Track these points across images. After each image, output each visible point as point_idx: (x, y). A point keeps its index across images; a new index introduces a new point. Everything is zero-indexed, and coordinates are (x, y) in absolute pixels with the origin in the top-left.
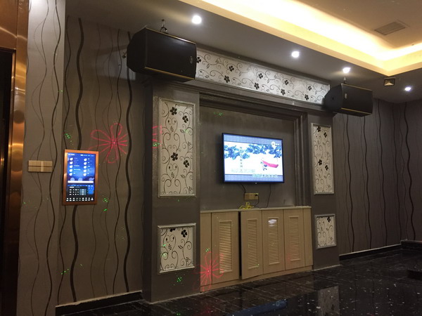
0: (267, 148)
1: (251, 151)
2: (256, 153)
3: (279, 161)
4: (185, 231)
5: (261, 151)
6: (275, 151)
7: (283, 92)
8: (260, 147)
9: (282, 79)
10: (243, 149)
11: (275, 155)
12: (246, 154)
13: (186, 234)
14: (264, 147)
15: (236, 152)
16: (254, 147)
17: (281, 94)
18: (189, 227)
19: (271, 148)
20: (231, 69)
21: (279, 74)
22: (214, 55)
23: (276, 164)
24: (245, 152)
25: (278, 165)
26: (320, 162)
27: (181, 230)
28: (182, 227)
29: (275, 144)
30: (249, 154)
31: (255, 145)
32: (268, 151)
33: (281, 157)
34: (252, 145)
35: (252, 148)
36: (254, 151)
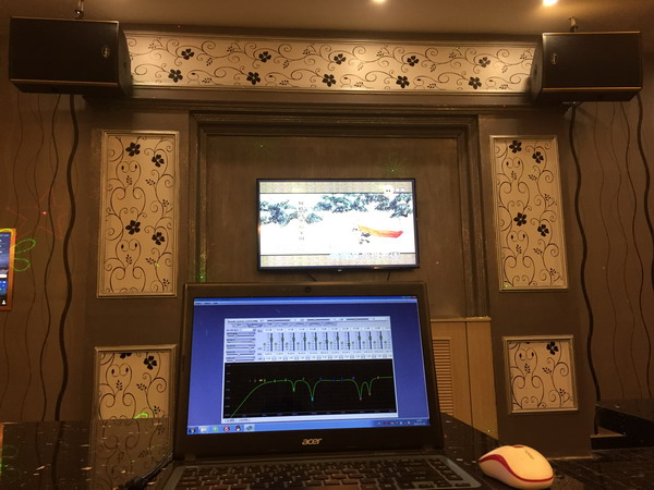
0: (369, 199)
1: (327, 208)
2: (340, 210)
3: (407, 225)
4: (151, 358)
5: (355, 206)
6: (394, 203)
8: (352, 199)
10: (305, 206)
11: (392, 212)
12: (313, 215)
13: (155, 363)
14: (363, 197)
15: (288, 212)
16: (336, 201)
18: (157, 351)
19: (382, 198)
20: (265, 57)
22: (224, 39)
23: (397, 230)
24: (310, 212)
25: (400, 233)
27: (144, 356)
28: (147, 351)
29: (396, 190)
30: (321, 213)
31: (337, 196)
32: (375, 204)
33: (411, 216)
34: (330, 196)
35: (328, 202)
36: (334, 207)
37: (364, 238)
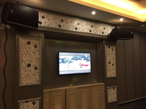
0: (82, 57)
1: (74, 59)
2: (76, 60)
3: (89, 63)
5: (79, 59)
6: (87, 58)
7: (90, 31)
8: (79, 57)
9: (90, 25)
10: (69, 59)
11: (86, 60)
12: (71, 61)
13: (35, 103)
14: (81, 57)
15: (66, 60)
16: (76, 58)
17: (89, 32)
18: (36, 100)
19: (85, 57)
20: (62, 21)
21: (88, 23)
22: (53, 14)
23: (87, 64)
24: (70, 60)
25: (88, 65)
26: (110, 63)
27: (32, 102)
28: (33, 100)
29: (87, 55)
30: (73, 61)
31: (76, 56)
32: (83, 58)
33: (90, 61)
34: (74, 56)
35: (74, 58)
36: (75, 59)
37: (81, 66)
